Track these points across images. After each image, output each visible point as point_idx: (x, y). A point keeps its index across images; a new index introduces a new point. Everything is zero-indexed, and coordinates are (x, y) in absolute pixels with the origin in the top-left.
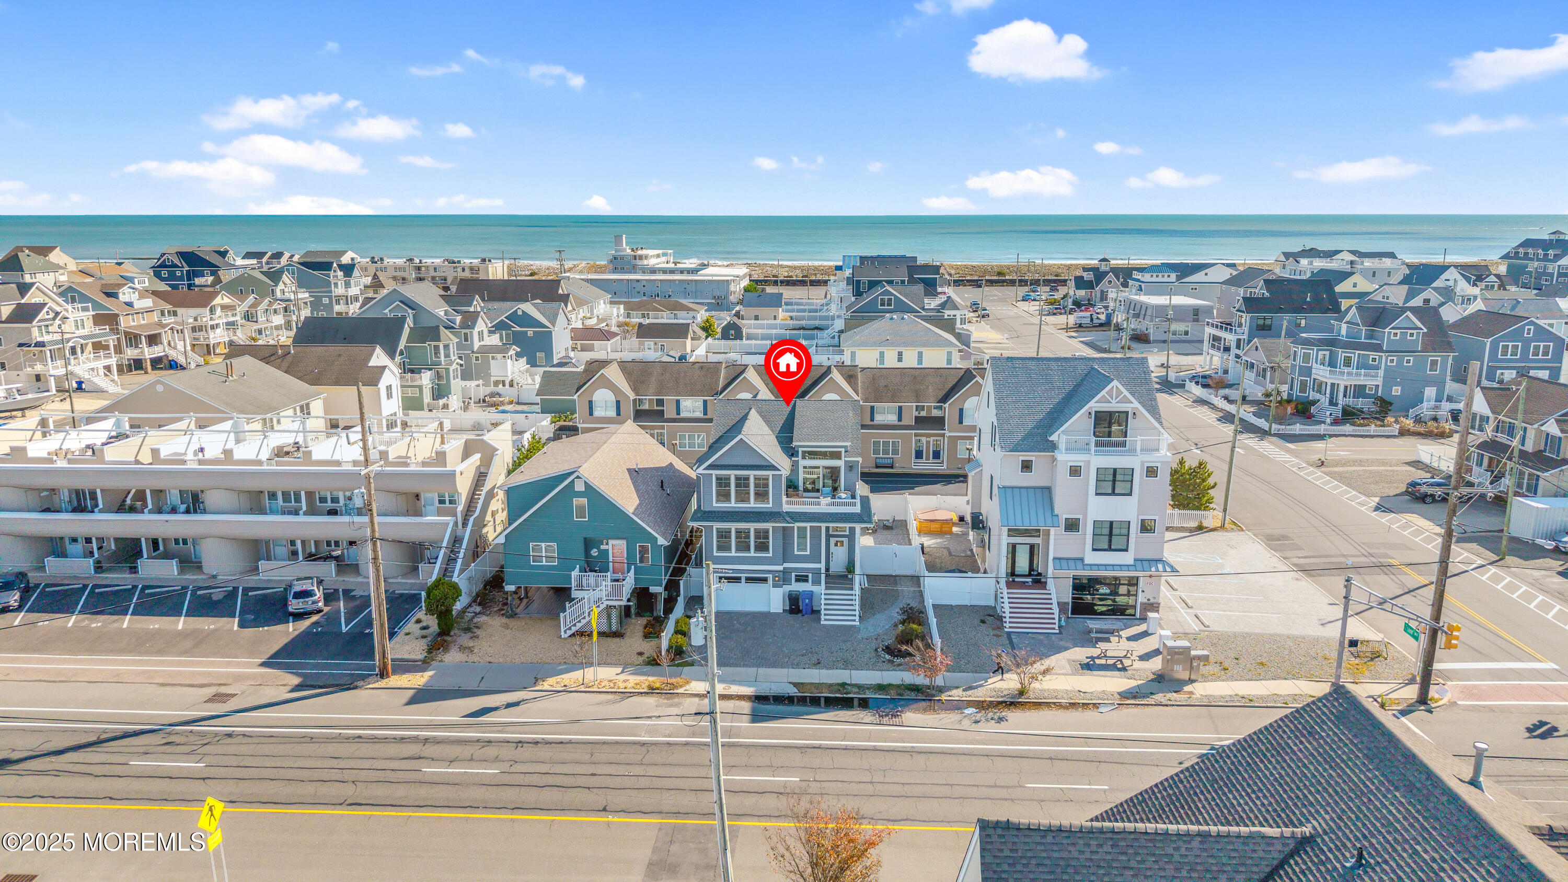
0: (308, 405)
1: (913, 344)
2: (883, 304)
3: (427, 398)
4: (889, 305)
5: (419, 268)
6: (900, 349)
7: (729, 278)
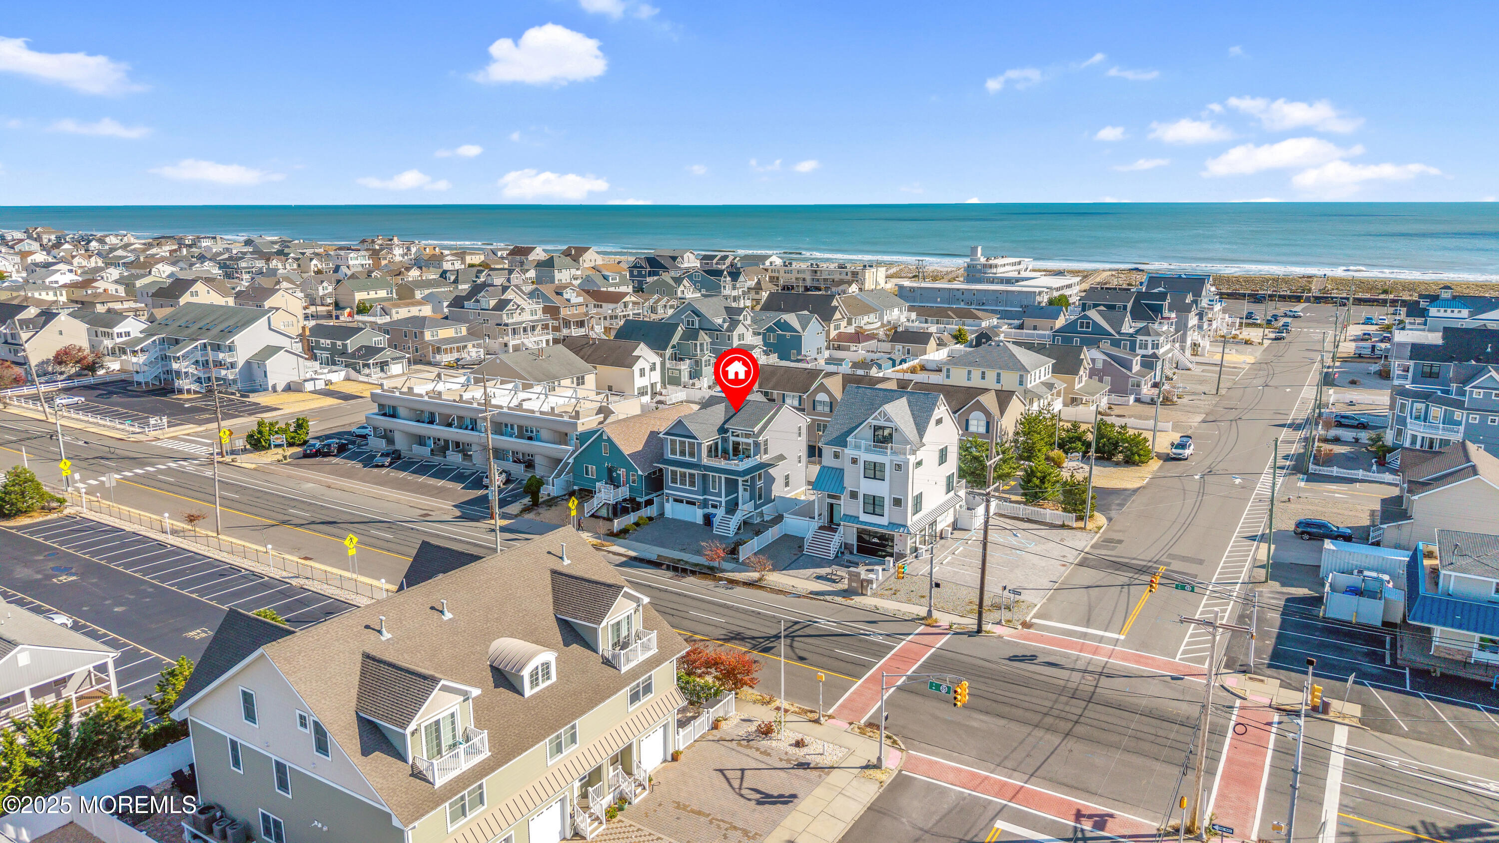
0: (583, 377)
1: (991, 366)
2: (1082, 327)
3: (685, 377)
4: (1088, 327)
5: (816, 272)
6: (983, 370)
7: (1037, 290)
